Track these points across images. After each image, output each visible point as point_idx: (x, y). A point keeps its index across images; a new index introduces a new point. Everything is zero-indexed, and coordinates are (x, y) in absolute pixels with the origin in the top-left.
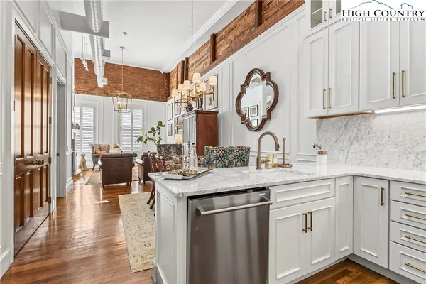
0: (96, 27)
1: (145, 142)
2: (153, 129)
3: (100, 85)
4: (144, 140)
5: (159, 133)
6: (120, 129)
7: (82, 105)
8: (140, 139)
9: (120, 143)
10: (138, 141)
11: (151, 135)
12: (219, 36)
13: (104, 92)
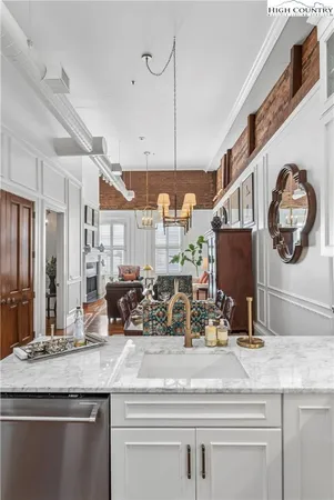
0: (88, 147)
1: (182, 263)
2: (192, 247)
3: (129, 199)
4: (180, 260)
5: (200, 252)
6: (153, 247)
7: (112, 223)
8: (176, 259)
9: (153, 265)
10: (173, 261)
11: (189, 255)
12: (259, 116)
13: (135, 205)
